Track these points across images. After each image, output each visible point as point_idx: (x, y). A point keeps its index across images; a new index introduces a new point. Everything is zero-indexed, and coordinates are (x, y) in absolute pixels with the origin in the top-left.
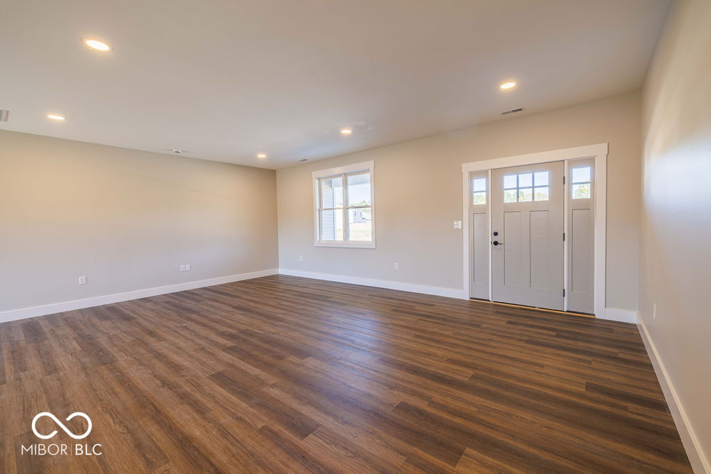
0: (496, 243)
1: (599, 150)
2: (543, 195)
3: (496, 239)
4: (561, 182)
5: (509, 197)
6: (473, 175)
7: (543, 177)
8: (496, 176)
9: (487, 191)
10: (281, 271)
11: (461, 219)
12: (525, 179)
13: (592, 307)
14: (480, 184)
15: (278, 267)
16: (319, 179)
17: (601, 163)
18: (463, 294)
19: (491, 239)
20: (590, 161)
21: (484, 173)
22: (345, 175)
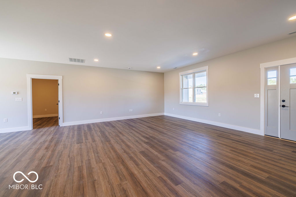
3: (284, 104)
6: (267, 69)
8: (284, 69)
9: (277, 78)
10: (166, 114)
11: (259, 92)
14: (272, 74)
15: (164, 112)
16: (182, 76)
18: (261, 132)
19: (280, 104)
21: (275, 68)
22: (194, 73)
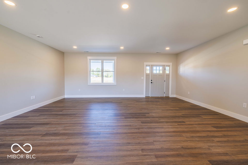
0: (152, 83)
1: (171, 64)
2: (161, 72)
3: (152, 82)
4: (164, 70)
5: (155, 72)
6: (147, 66)
7: (161, 68)
8: (152, 66)
9: (150, 70)
10: (66, 96)
11: (143, 76)
12: (158, 68)
13: (169, 95)
14: (148, 68)
15: (64, 95)
16: (90, 60)
17: (171, 66)
18: (144, 96)
19: (150, 82)
20: (169, 66)
21: (149, 66)
22: (103, 60)
